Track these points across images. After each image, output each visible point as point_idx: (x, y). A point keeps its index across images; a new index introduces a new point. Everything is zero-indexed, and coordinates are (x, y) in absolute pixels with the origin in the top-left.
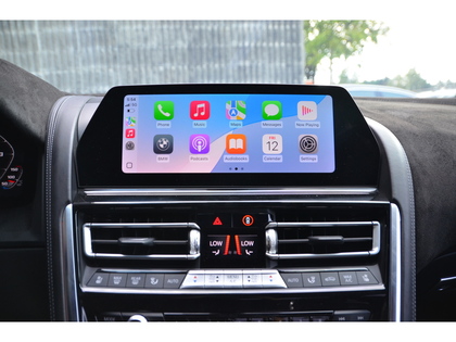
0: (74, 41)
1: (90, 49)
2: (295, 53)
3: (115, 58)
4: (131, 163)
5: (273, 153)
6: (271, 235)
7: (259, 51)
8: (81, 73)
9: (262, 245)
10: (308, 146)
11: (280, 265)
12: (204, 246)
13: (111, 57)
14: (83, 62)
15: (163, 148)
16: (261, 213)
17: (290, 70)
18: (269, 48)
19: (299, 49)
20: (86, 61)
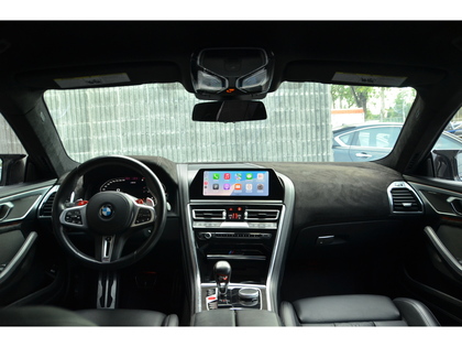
0: (145, 96)
1: (157, 102)
2: (323, 100)
3: (176, 107)
4: (206, 192)
5: (249, 190)
6: (246, 214)
7: (292, 99)
8: (149, 120)
9: (243, 216)
10: (260, 187)
11: (248, 221)
12: (227, 216)
13: (173, 107)
14: (151, 111)
15: (216, 188)
16: (244, 207)
17: (318, 114)
18: (301, 97)
19: (326, 96)
20: (153, 111)
